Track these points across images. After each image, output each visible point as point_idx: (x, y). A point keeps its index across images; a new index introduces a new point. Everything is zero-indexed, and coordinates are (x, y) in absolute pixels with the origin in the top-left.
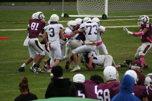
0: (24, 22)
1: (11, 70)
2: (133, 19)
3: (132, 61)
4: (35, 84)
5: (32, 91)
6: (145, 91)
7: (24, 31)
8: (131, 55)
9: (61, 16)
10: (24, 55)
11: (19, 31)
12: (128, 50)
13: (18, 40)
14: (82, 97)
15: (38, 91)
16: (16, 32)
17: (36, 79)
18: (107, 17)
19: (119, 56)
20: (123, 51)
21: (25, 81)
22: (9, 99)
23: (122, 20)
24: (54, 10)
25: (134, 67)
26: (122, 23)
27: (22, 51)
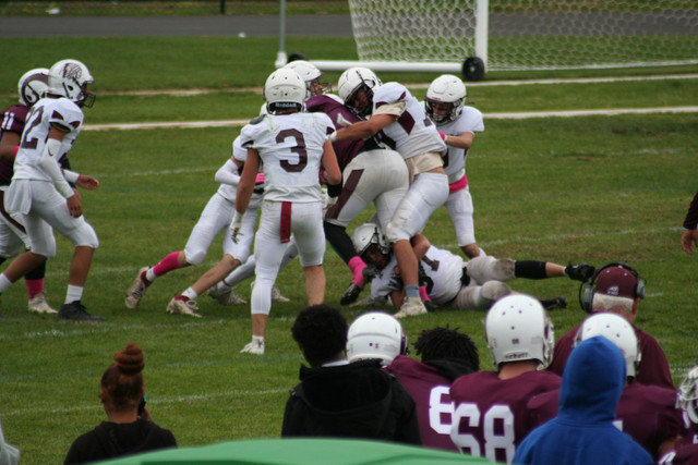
3: (598, 273)
12: (582, 223)
15: (166, 408)
19: (540, 247)
20: (557, 228)
21: (131, 364)
22: (34, 447)
23: (554, 84)
24: (242, 35)
25: (606, 300)
26: (554, 97)
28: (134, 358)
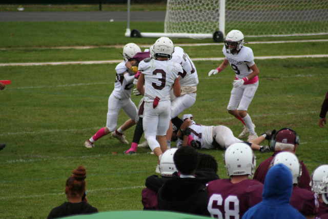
0: (44, 48)
1: (16, 151)
3: (277, 133)
7: (43, 66)
9: (124, 35)
10: (43, 118)
11: (34, 66)
12: (269, 109)
13: (32, 87)
16: (26, 70)
20: (257, 112)
21: (80, 176)
25: (281, 145)
27: (40, 109)
28: (82, 172)
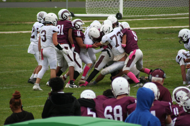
0: (18, 23)
1: (2, 83)
2: (155, 19)
3: (153, 71)
4: (32, 100)
5: (29, 108)
6: (168, 108)
7: (18, 33)
8: (152, 64)
10: (18, 64)
11: (12, 34)
12: (149, 58)
13: (11, 46)
14: (92, 116)
15: (35, 108)
16: (8, 36)
17: (33, 94)
18: (123, 16)
23: (141, 20)
24: (56, 7)
25: (155, 79)
26: (141, 24)
27: (16, 58)
